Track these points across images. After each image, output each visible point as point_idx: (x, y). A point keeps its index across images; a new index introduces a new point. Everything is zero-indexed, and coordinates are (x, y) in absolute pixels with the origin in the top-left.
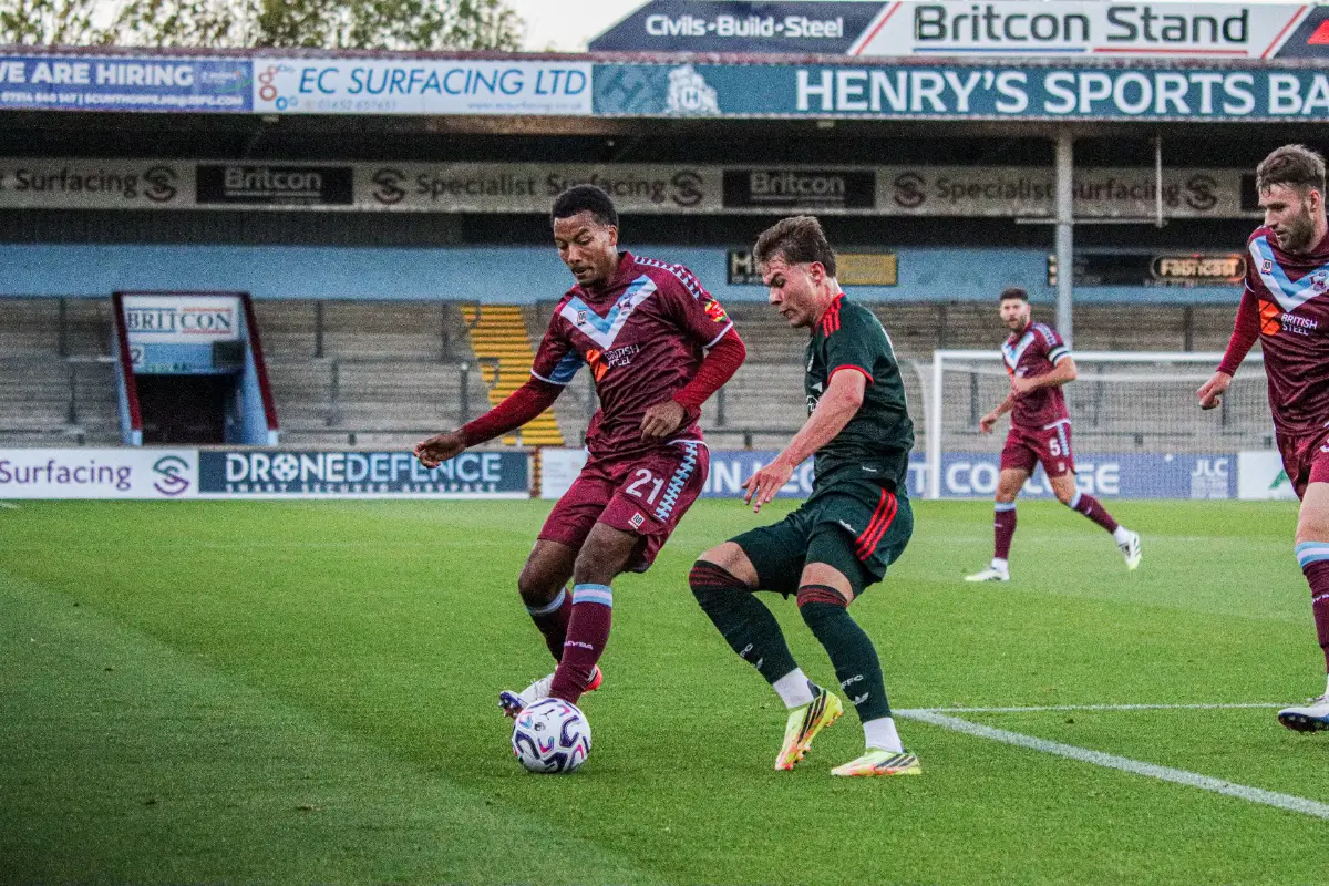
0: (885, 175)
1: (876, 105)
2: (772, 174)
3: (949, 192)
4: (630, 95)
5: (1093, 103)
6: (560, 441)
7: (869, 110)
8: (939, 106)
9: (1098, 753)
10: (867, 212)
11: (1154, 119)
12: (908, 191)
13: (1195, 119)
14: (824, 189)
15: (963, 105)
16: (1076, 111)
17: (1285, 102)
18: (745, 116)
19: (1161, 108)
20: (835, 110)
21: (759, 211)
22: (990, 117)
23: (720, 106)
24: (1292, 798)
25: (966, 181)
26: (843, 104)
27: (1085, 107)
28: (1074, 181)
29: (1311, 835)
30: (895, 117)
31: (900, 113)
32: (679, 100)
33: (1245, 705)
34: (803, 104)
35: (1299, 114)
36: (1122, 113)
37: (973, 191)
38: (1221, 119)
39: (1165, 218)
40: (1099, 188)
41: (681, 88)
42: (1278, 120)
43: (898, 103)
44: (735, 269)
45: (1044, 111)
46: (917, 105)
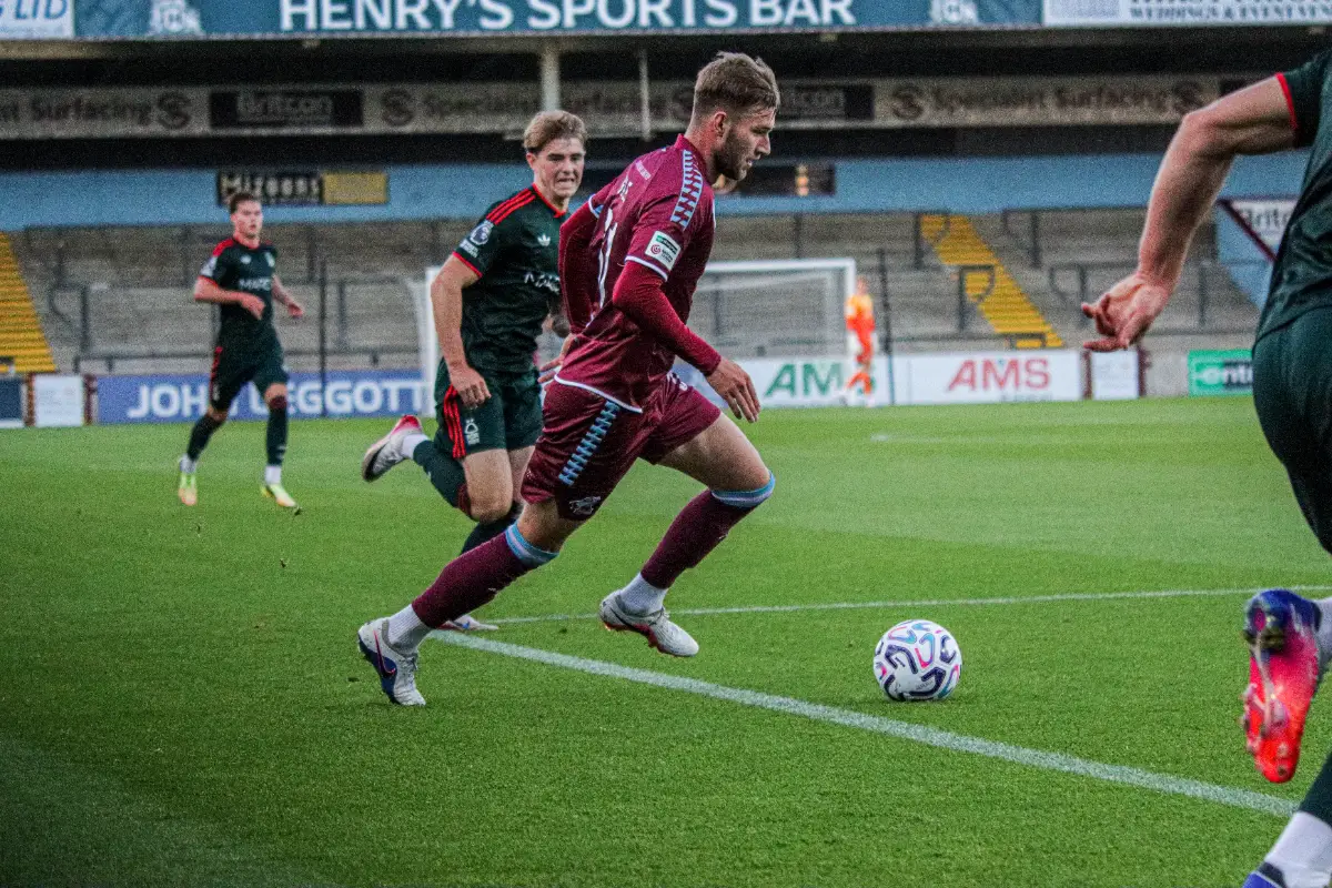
0: (372, 93)
1: (361, 22)
2: (260, 95)
3: (437, 109)
4: (112, 18)
5: (578, 18)
6: (52, 368)
7: (353, 29)
8: (423, 23)
9: (590, 661)
10: (355, 131)
11: (638, 33)
12: (396, 108)
13: (678, 32)
14: (312, 108)
15: (447, 22)
16: (560, 26)
17: (766, 12)
18: (229, 36)
19: (644, 21)
20: (319, 29)
21: (247, 132)
22: (475, 34)
23: (204, 26)
24: (781, 699)
25: (454, 99)
26: (327, 23)
27: (569, 22)
28: (562, 95)
29: (800, 735)
30: (379, 35)
31: (386, 31)
32: (162, 21)
33: (737, 610)
34: (287, 23)
35: (780, 25)
36: (605, 27)
37: (461, 107)
38: (705, 31)
39: (652, 132)
40: (586, 102)
41: (162, 10)
42: (759, 32)
43: (383, 21)
44: (224, 191)
45: (528, 27)
46: (401, 23)
